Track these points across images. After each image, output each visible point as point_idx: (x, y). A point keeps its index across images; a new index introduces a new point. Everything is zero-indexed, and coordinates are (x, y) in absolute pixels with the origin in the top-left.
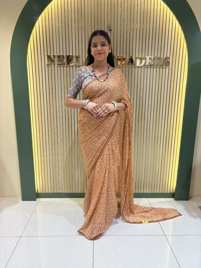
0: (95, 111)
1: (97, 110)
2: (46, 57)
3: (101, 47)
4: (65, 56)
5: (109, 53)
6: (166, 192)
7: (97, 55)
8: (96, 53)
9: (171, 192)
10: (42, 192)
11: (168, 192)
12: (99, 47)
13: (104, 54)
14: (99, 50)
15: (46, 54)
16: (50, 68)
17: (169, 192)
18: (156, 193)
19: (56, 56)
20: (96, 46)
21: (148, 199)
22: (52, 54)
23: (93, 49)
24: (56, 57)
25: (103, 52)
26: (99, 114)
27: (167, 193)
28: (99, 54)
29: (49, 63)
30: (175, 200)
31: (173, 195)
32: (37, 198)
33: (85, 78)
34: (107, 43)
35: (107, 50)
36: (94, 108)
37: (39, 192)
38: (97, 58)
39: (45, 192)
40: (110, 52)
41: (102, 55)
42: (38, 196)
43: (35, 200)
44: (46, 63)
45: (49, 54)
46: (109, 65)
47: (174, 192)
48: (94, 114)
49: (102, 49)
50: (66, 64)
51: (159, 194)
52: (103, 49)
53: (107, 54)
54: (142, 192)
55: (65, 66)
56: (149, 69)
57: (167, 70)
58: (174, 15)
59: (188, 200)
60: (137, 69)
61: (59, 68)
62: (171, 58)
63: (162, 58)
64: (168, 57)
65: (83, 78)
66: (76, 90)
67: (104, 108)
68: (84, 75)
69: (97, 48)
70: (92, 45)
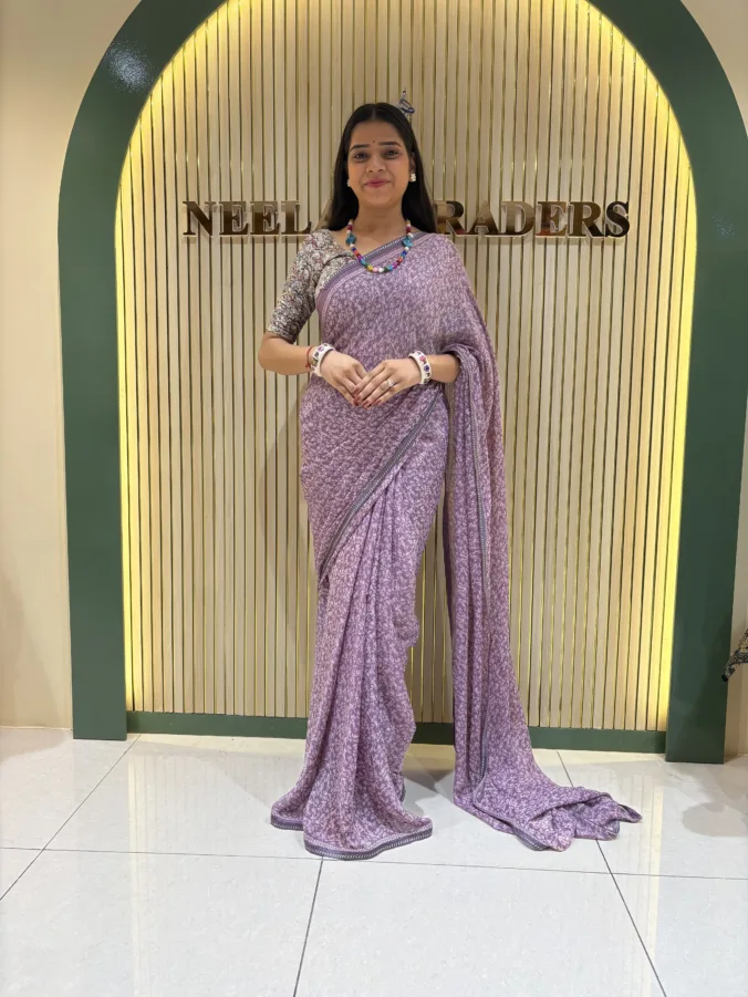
2: (183, 208)
3: (382, 160)
4: (249, 205)
5: (410, 183)
6: (630, 727)
7: (368, 189)
8: (365, 180)
9: (652, 726)
10: (148, 709)
11: (639, 728)
12: (376, 163)
13: (390, 185)
14: (375, 171)
15: (182, 198)
16: (194, 247)
17: (643, 729)
18: (592, 731)
19: (218, 204)
20: (363, 157)
21: (559, 751)
22: (204, 198)
24: (218, 210)
25: (387, 177)
27: (635, 733)
28: (376, 183)
29: (194, 228)
30: (668, 760)
31: (658, 742)
32: (129, 732)
33: (324, 266)
34: (402, 148)
37: (139, 708)
38: (367, 198)
39: (159, 710)
42: (133, 723)
43: (124, 739)
44: (183, 228)
45: (193, 198)
46: (409, 225)
47: (662, 727)
49: (383, 168)
50: (250, 230)
51: (604, 732)
52: (387, 167)
53: (403, 188)
54: (534, 724)
55: (249, 240)
56: (551, 248)
57: (620, 249)
58: (638, 57)
59: (722, 763)
60: (508, 247)
61: (226, 247)
62: (633, 207)
63: (601, 206)
64: (621, 203)
65: (318, 265)
66: (294, 311)
67: (382, 375)
68: (321, 255)
69: (370, 162)
70: (352, 153)
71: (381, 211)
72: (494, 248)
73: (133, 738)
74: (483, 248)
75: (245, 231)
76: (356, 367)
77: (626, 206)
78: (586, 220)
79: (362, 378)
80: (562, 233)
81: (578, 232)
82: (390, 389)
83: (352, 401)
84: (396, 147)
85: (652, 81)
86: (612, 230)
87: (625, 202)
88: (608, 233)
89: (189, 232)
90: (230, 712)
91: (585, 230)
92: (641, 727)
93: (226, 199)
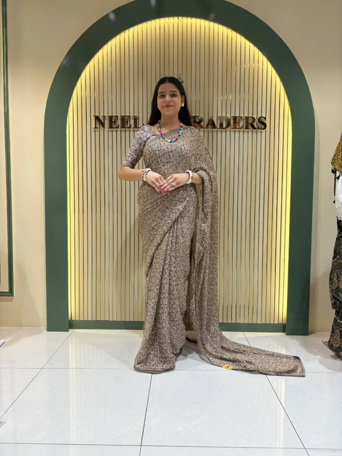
0: (158, 184)
1: (161, 182)
2: (93, 118)
4: (119, 117)
5: (182, 108)
6: (272, 322)
8: (164, 105)
9: (280, 322)
10: (77, 319)
12: (168, 98)
13: (173, 107)
14: (168, 101)
15: (93, 114)
16: (97, 133)
18: (257, 324)
19: (107, 116)
20: (163, 96)
21: (245, 333)
22: (102, 114)
23: (159, 101)
24: (107, 119)
25: (172, 104)
26: (162, 187)
27: (274, 325)
28: (168, 106)
29: (98, 126)
30: (287, 335)
31: (283, 328)
32: (70, 328)
33: (148, 139)
34: (178, 93)
35: (178, 103)
36: (157, 180)
37: (73, 319)
38: (164, 112)
39: (82, 319)
40: (183, 105)
41: (170, 108)
42: (72, 325)
43: (68, 331)
44: (93, 126)
45: (97, 115)
46: (181, 124)
47: (285, 321)
48: (156, 189)
49: (171, 100)
50: (120, 127)
51: (262, 324)
52: (173, 101)
53: (179, 108)
54: (234, 321)
55: (119, 131)
56: (237, 134)
57: (263, 134)
58: (269, 63)
59: (308, 335)
60: (220, 133)
61: (110, 133)
62: (268, 119)
63: (256, 118)
64: (263, 117)
65: (145, 138)
66: (135, 156)
67: (171, 180)
68: (146, 135)
69: (165, 98)
70: (159, 95)
71: (170, 118)
72: (215, 134)
73: (71, 331)
74: (210, 134)
75: (118, 127)
76: (160, 177)
77: (265, 118)
78: (250, 123)
79: (162, 182)
80: (241, 128)
81: (247, 128)
82: (174, 186)
83: (158, 191)
84: (175, 93)
85: (274, 72)
86: (260, 127)
87: (265, 116)
88: (259, 128)
89: (96, 128)
90: (111, 320)
91: (250, 127)
92: (276, 322)
93: (110, 115)
